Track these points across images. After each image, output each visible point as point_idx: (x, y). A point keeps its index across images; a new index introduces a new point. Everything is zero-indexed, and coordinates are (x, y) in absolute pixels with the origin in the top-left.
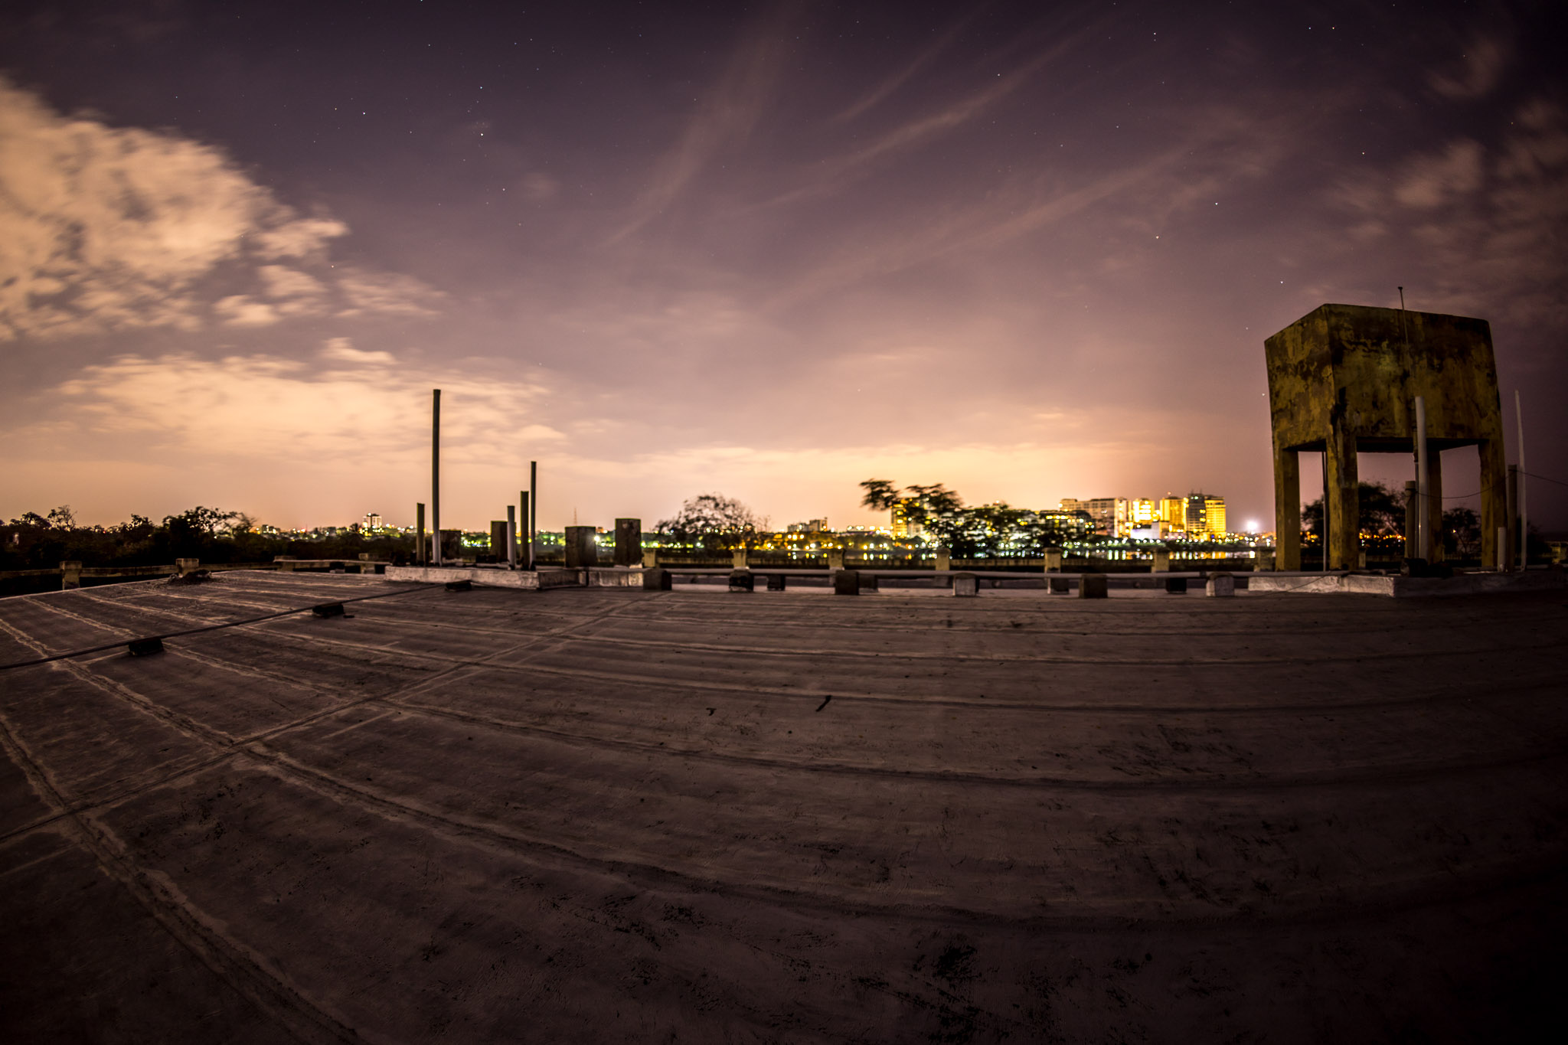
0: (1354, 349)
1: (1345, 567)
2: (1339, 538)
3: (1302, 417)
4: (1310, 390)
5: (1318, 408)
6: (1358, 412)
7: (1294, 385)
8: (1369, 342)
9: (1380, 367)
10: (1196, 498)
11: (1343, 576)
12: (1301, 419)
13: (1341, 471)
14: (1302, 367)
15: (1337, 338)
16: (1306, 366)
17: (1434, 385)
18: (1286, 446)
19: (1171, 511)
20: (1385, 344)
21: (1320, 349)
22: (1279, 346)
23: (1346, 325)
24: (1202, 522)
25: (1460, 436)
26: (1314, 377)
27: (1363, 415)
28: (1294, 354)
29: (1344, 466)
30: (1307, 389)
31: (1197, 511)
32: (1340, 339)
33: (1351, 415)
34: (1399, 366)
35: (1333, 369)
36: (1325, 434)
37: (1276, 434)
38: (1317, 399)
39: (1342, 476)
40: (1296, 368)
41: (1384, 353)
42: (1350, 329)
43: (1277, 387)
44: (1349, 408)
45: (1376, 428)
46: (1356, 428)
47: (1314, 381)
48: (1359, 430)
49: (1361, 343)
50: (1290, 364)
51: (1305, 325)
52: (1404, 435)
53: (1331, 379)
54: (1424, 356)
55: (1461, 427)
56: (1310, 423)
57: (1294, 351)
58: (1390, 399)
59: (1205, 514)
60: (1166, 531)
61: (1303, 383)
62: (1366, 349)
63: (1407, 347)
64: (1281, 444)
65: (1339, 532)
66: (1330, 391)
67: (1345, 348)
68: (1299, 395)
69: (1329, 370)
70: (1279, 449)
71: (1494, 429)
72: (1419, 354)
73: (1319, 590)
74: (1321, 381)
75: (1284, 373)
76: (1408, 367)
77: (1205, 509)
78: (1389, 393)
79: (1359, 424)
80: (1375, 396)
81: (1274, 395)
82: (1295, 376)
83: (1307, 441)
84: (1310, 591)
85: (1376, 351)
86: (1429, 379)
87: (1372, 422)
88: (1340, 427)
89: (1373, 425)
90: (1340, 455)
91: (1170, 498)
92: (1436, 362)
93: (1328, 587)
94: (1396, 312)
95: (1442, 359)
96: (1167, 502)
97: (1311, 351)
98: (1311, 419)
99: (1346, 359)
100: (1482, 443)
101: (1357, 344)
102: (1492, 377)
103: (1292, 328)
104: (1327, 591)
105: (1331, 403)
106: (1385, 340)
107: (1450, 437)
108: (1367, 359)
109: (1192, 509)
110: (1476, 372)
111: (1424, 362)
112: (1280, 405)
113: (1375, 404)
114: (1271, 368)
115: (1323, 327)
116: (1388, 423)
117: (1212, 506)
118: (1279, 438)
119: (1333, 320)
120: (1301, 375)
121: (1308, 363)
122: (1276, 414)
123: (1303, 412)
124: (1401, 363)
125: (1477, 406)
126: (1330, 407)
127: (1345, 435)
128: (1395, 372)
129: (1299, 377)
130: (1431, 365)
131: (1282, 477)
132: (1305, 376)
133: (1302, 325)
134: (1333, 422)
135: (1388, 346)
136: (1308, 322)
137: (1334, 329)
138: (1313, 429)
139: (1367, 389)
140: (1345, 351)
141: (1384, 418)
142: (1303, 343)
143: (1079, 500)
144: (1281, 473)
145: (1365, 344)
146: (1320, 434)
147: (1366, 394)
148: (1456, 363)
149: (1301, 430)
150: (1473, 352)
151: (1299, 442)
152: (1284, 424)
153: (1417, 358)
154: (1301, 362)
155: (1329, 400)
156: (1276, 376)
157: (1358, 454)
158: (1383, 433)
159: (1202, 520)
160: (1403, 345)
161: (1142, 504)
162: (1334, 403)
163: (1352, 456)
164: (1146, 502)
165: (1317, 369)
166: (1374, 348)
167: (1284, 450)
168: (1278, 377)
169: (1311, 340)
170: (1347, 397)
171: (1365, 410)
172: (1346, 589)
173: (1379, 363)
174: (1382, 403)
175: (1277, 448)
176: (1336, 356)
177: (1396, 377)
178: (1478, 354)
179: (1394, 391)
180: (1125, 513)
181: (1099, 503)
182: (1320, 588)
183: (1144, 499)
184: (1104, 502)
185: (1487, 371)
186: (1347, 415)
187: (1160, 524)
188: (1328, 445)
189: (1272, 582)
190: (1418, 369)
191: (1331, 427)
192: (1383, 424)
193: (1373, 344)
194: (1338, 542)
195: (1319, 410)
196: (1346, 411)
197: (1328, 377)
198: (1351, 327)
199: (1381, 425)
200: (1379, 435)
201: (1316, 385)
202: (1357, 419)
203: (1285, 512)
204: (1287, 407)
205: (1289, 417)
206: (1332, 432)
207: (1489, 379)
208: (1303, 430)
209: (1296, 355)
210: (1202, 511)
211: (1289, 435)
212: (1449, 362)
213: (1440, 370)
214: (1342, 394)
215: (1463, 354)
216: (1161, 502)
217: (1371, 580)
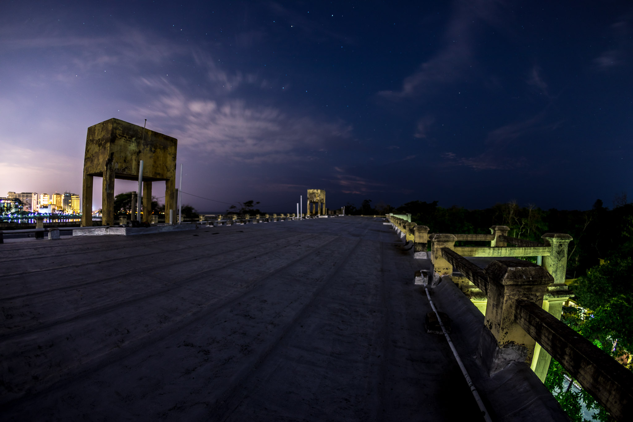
0: (121, 138)
1: (108, 224)
2: (105, 213)
3: (95, 162)
4: (100, 151)
5: (102, 159)
6: (117, 163)
7: (95, 148)
8: (127, 137)
9: (130, 147)
10: (68, 195)
11: (107, 228)
12: (95, 163)
13: (107, 186)
14: (99, 141)
15: (115, 132)
16: (101, 141)
17: (150, 157)
18: (88, 174)
19: (57, 200)
20: (134, 139)
21: (107, 135)
22: (93, 131)
23: (120, 128)
24: (70, 206)
25: (158, 177)
26: (103, 146)
27: (119, 164)
28: (97, 136)
29: (109, 184)
30: (99, 151)
31: (68, 200)
32: (116, 133)
33: (114, 164)
34: (138, 148)
35: (110, 144)
36: (103, 170)
37: (85, 167)
38: (102, 155)
39: (108, 188)
40: (97, 141)
41: (133, 142)
42: (121, 130)
43: (89, 148)
44: (114, 160)
45: (124, 170)
46: (115, 169)
47: (102, 148)
48: (117, 170)
49: (124, 137)
50: (95, 139)
51: (104, 124)
52: (135, 174)
53: (109, 148)
54: (149, 146)
55: (159, 174)
56: (98, 165)
57: (98, 134)
58: (131, 160)
59: (71, 202)
60: (54, 210)
61: (98, 148)
62: (126, 140)
63: (142, 141)
64: (87, 172)
65: (105, 210)
66: (107, 153)
67: (117, 137)
68: (96, 152)
69: (109, 144)
70: (86, 174)
71: (172, 176)
72: (147, 145)
73: (99, 234)
74: (105, 148)
75: (92, 143)
76: (141, 150)
77: (71, 200)
78: (132, 157)
79: (117, 168)
80: (126, 158)
81: (87, 151)
82: (96, 145)
83: (96, 172)
84: (95, 235)
85: (130, 141)
86: (149, 155)
87: (122, 167)
88: (109, 168)
89: (123, 169)
90: (108, 179)
91: (57, 194)
92: (153, 149)
93: (102, 233)
94: (142, 128)
95: (156, 148)
96: (55, 196)
97: (104, 136)
98: (99, 163)
99: (116, 141)
100: (167, 180)
101: (122, 136)
102: (175, 158)
103: (99, 125)
104: (102, 234)
105: (107, 158)
106: (134, 137)
107: (154, 177)
108: (125, 143)
109: (65, 200)
110: (168, 155)
111: (148, 149)
112: (88, 156)
113: (125, 161)
114: (88, 140)
115: (110, 127)
116: (129, 169)
117: (74, 199)
118: (86, 169)
119: (115, 125)
120: (98, 144)
121: (101, 140)
122: (86, 159)
123: (96, 160)
124: (139, 147)
125: (167, 167)
126: (107, 159)
127: (111, 171)
128: (135, 150)
129: (97, 145)
130: (151, 150)
131: (85, 186)
132: (99, 146)
133: (103, 124)
134: (107, 166)
135: (135, 140)
136: (105, 124)
137: (114, 129)
138: (99, 167)
139: (123, 155)
140: (117, 138)
141: (128, 167)
142: (102, 132)
143: (16, 193)
144: (85, 185)
145: (126, 137)
146: (101, 170)
147: (122, 156)
148: (161, 151)
149: (94, 167)
150: (169, 149)
151: (93, 172)
152: (89, 164)
153: (146, 147)
154: (99, 139)
155: (106, 156)
156: (89, 143)
157: (115, 179)
158: (126, 172)
159: (70, 205)
160: (141, 141)
161: (44, 196)
162: (108, 158)
163: (113, 180)
164: (46, 195)
165: (105, 143)
166: (129, 139)
167: (87, 175)
168: (90, 144)
169: (105, 131)
170: (114, 156)
171: (120, 163)
172: (108, 233)
173: (130, 146)
174: (128, 161)
175: (85, 174)
176: (113, 140)
177: (136, 152)
178: (170, 150)
179: (134, 157)
180: (37, 200)
181: (25, 195)
182: (99, 233)
183: (45, 194)
184: (27, 194)
185: (173, 156)
186: (113, 163)
187: (52, 206)
188: (103, 175)
189: (81, 231)
190: (145, 151)
191: (105, 167)
192: (127, 169)
193: (129, 138)
194: (105, 214)
195: (102, 160)
196: (112, 162)
197: (108, 147)
198: (122, 129)
199: (126, 169)
200: (125, 173)
201: (103, 150)
202: (117, 166)
203: (86, 201)
204: (91, 157)
205: (91, 161)
206: (106, 170)
207: (173, 159)
208: (95, 167)
209: (98, 136)
210: (70, 201)
211: (90, 169)
212: (158, 150)
213: (154, 152)
214: (112, 154)
215: (165, 148)
216: (53, 196)
217: (117, 229)
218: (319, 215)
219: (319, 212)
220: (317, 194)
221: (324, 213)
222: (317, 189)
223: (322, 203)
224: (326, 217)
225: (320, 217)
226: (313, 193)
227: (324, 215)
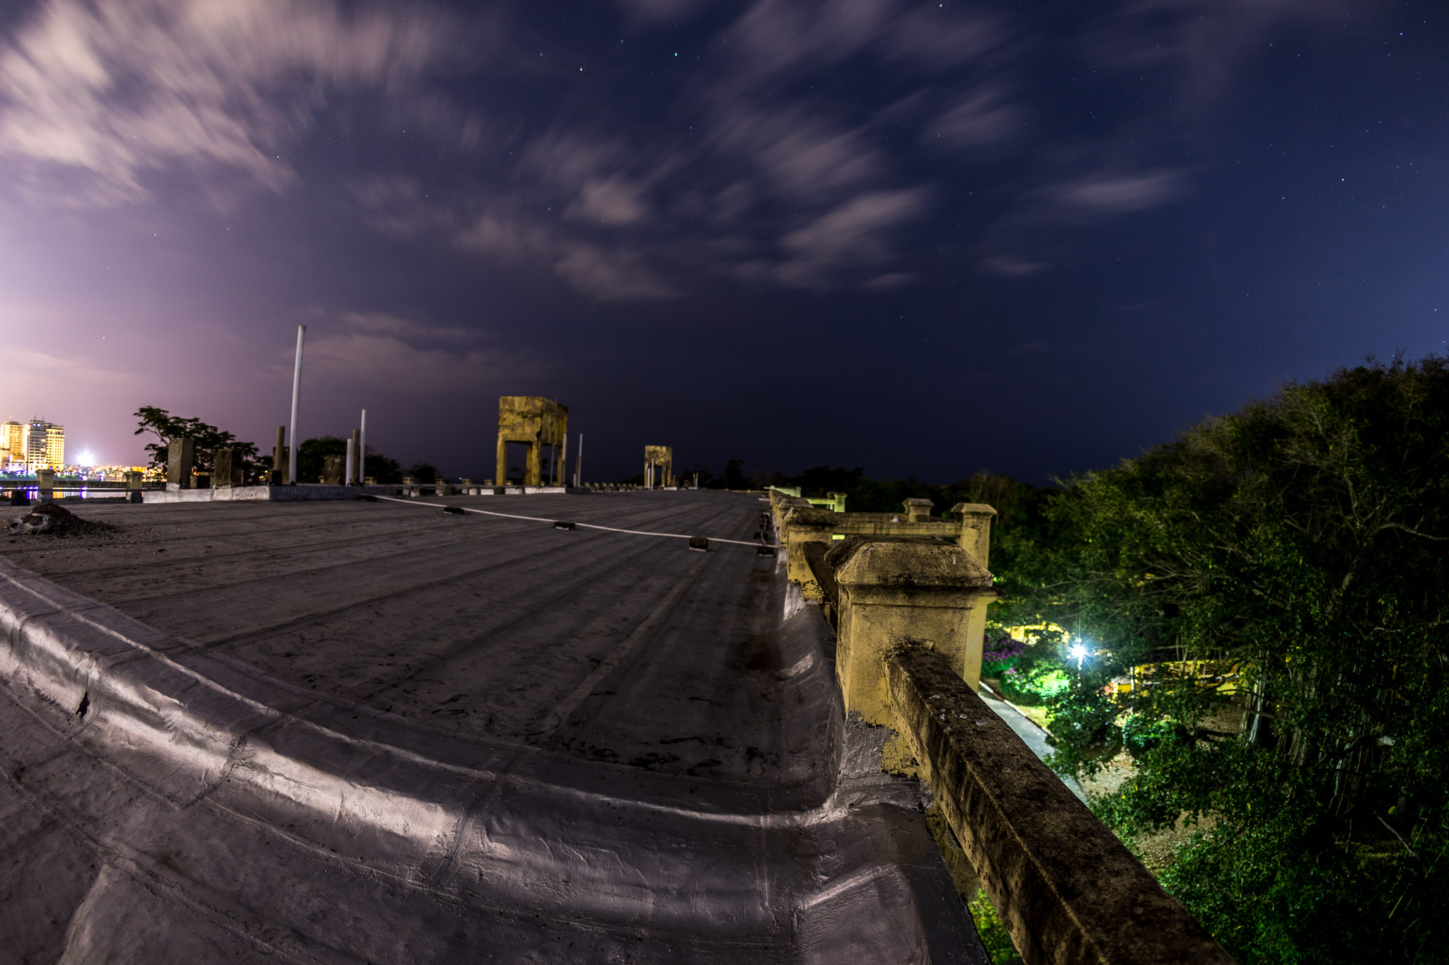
0: (545, 413)
3: (519, 431)
4: (525, 422)
7: (516, 419)
9: (548, 420)
10: (39, 425)
14: (523, 414)
17: (557, 427)
18: (507, 440)
19: (11, 437)
21: (535, 411)
24: (42, 452)
26: (528, 418)
27: (545, 435)
29: (540, 452)
31: (38, 440)
34: (552, 420)
35: (540, 419)
36: (533, 440)
38: (529, 426)
39: (539, 455)
40: (519, 413)
41: (549, 415)
42: (545, 406)
48: (543, 440)
50: (515, 410)
57: (519, 406)
59: (45, 444)
60: (7, 461)
61: (522, 419)
64: (503, 439)
66: (538, 426)
68: (518, 423)
75: (511, 412)
77: (46, 438)
79: (543, 438)
80: (547, 429)
82: (518, 416)
83: (521, 441)
86: (556, 425)
87: (546, 438)
88: (540, 439)
90: (539, 448)
96: (8, 427)
97: (529, 410)
98: (524, 433)
99: (543, 416)
101: (546, 411)
105: (536, 430)
106: (550, 411)
107: (558, 444)
108: (547, 417)
109: (32, 438)
113: (547, 432)
115: (538, 404)
117: (52, 436)
121: (526, 413)
123: (520, 429)
130: (557, 421)
134: (537, 436)
138: (525, 437)
142: (525, 405)
146: (530, 439)
149: (517, 436)
151: (516, 440)
152: (507, 431)
153: (555, 418)
154: (523, 412)
158: (547, 442)
159: (43, 450)
160: (553, 413)
162: (538, 430)
165: (531, 417)
167: (505, 441)
169: (531, 406)
177: (551, 424)
186: (542, 435)
188: (534, 444)
195: (529, 430)
196: (542, 433)
197: (537, 421)
201: (529, 421)
204: (509, 425)
205: (511, 429)
206: (536, 440)
208: (519, 436)
209: (520, 408)
210: (42, 440)
211: (509, 436)
214: (541, 428)
215: (563, 418)
217: (553, 488)
218: (663, 486)
219: (663, 481)
220: (661, 453)
221: (668, 483)
222: (661, 445)
223: (667, 468)
224: (675, 489)
225: (665, 489)
226: (655, 452)
227: (670, 486)
